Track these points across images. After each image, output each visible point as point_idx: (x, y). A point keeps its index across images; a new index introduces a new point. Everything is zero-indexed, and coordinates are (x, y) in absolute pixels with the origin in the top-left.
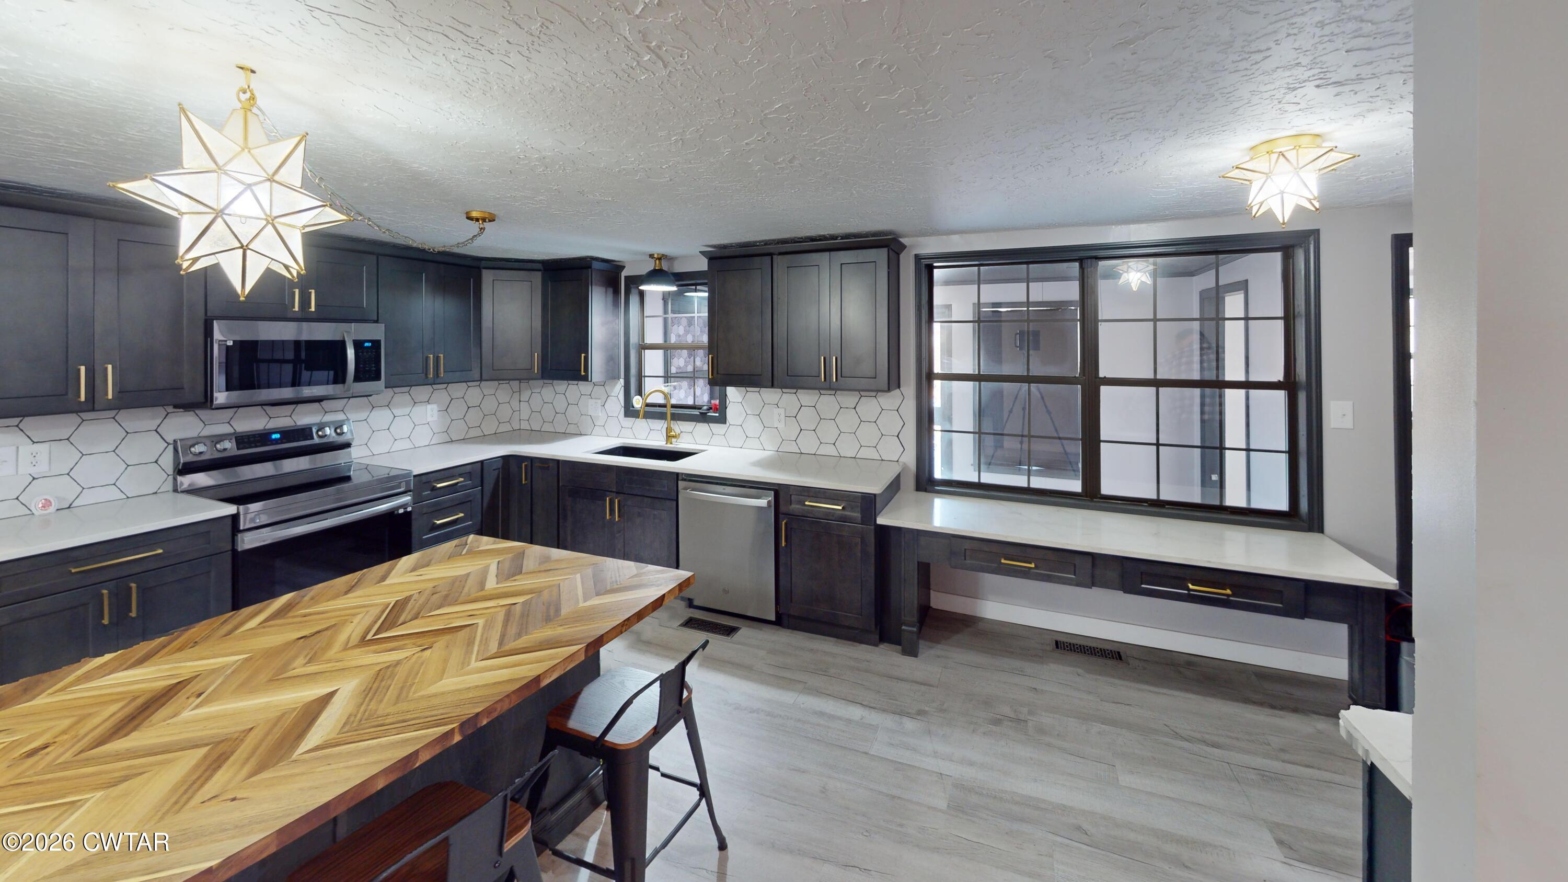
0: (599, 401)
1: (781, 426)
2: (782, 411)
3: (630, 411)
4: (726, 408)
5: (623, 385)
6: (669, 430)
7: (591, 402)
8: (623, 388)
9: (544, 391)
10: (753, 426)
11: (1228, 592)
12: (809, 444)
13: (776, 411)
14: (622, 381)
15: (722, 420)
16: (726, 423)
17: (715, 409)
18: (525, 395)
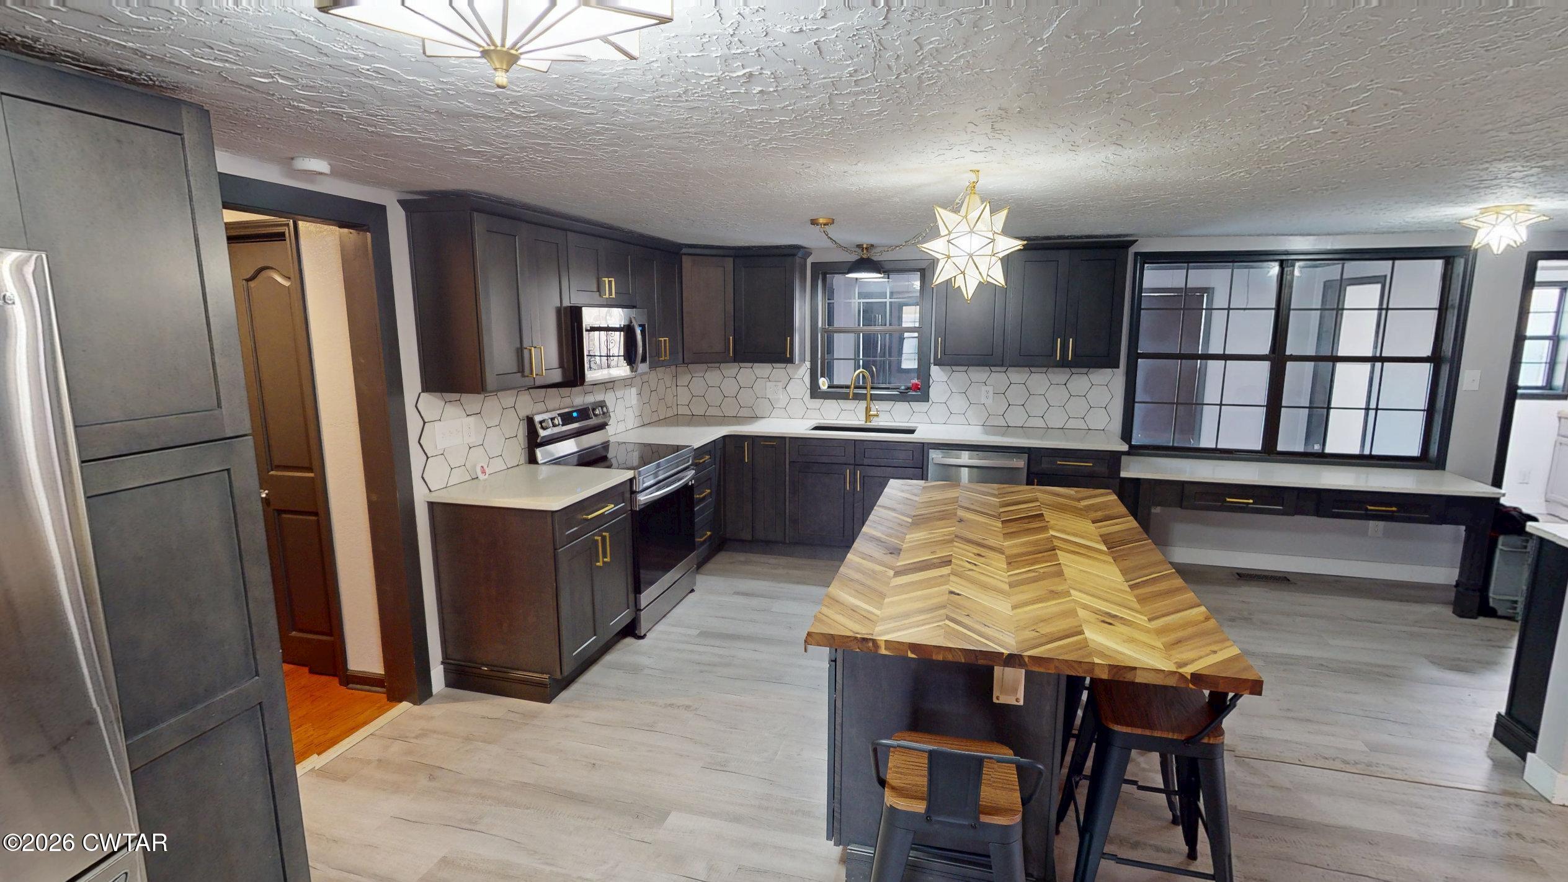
0: (780, 384)
1: (989, 402)
2: (990, 389)
3: (815, 392)
4: (929, 387)
5: (809, 367)
6: (868, 409)
7: (769, 384)
8: (809, 371)
9: (708, 375)
10: (958, 403)
11: (1394, 509)
12: (1016, 417)
13: (984, 388)
14: (808, 364)
15: (925, 398)
16: (928, 401)
17: (916, 388)
18: (684, 380)
